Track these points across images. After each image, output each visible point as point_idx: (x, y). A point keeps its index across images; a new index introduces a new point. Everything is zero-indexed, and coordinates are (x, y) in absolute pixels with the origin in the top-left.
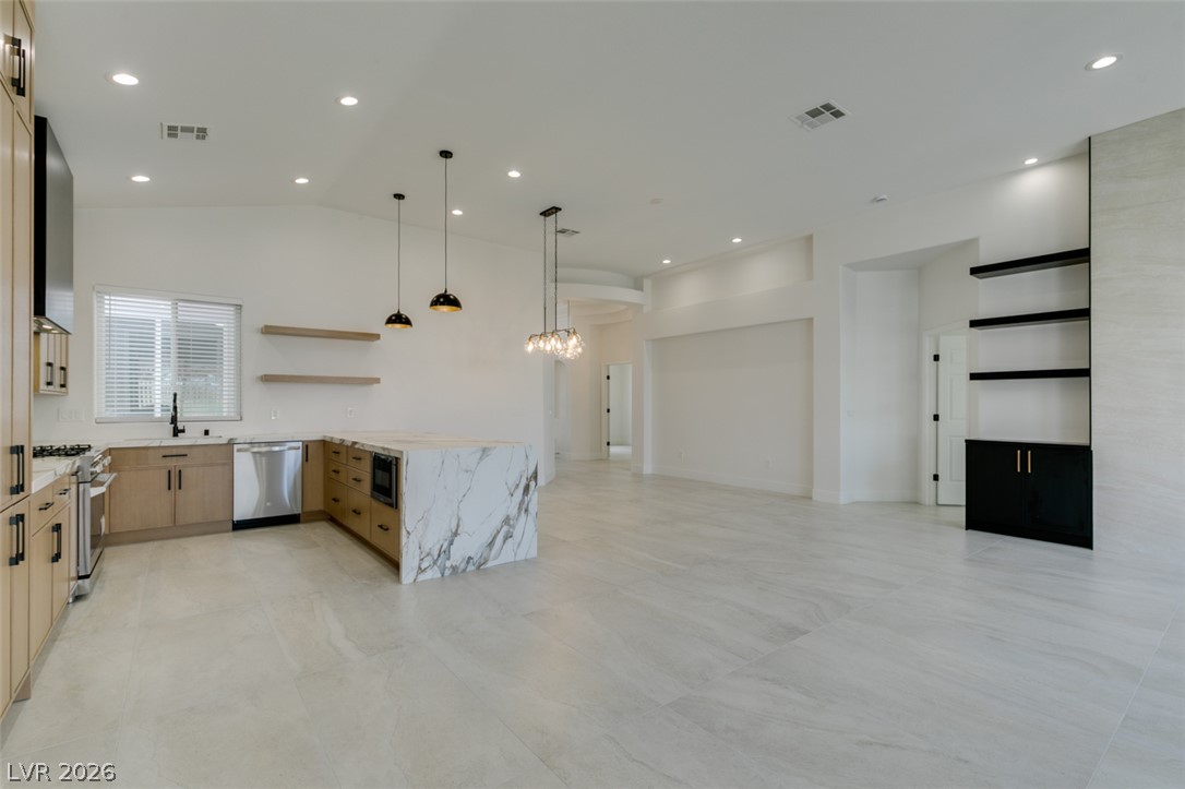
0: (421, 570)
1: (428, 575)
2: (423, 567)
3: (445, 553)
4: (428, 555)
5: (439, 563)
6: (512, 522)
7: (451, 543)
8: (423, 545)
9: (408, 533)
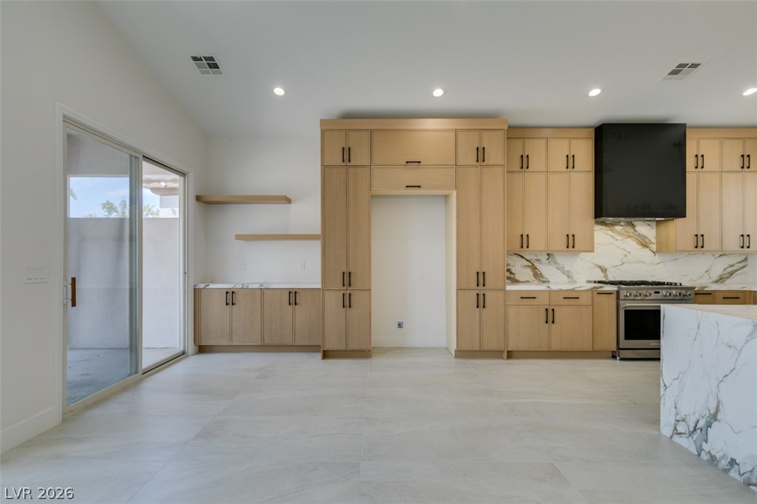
0: (676, 432)
1: (683, 442)
3: (701, 430)
4: (684, 420)
5: (695, 437)
7: (709, 425)
8: (678, 406)
9: (665, 385)
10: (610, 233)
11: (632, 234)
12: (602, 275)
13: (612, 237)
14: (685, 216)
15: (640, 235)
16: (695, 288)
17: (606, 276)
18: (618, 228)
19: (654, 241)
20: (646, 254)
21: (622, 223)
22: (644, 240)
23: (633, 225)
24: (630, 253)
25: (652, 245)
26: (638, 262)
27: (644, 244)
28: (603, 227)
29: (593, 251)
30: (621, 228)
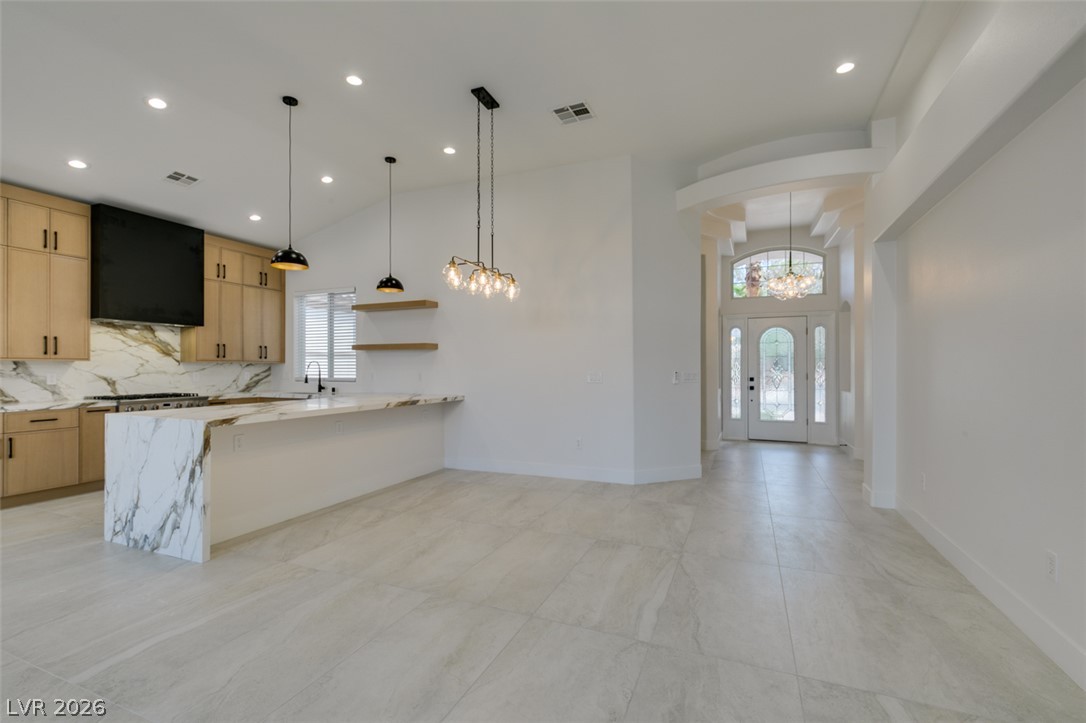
0: (116, 534)
1: (118, 539)
2: (117, 529)
3: (129, 522)
4: (119, 519)
5: (126, 530)
6: (179, 511)
7: (133, 515)
8: (116, 508)
10: (121, 337)
11: (150, 340)
12: (109, 388)
13: (123, 341)
14: (202, 324)
15: (160, 342)
16: (207, 398)
17: (115, 390)
18: (131, 332)
19: (178, 349)
20: (169, 363)
21: (137, 327)
22: (166, 347)
23: (152, 329)
24: (148, 361)
25: (176, 353)
26: (158, 372)
27: (166, 352)
28: (110, 329)
29: (88, 359)
30: (137, 332)
